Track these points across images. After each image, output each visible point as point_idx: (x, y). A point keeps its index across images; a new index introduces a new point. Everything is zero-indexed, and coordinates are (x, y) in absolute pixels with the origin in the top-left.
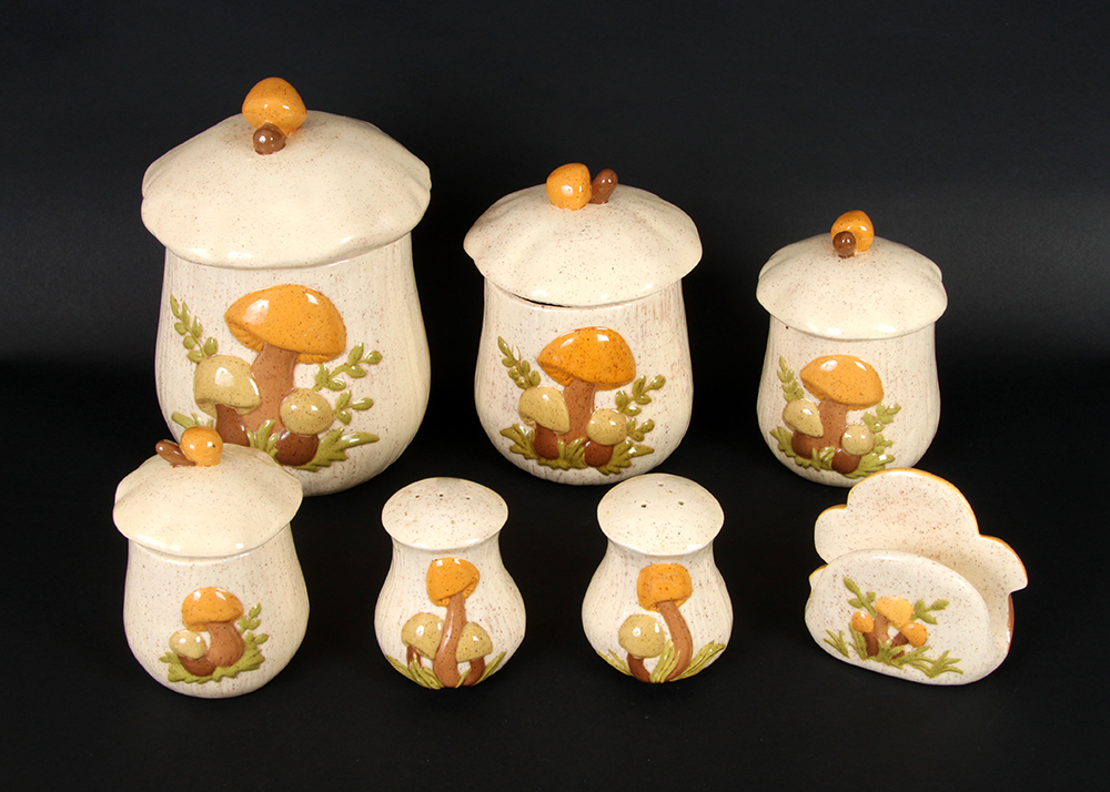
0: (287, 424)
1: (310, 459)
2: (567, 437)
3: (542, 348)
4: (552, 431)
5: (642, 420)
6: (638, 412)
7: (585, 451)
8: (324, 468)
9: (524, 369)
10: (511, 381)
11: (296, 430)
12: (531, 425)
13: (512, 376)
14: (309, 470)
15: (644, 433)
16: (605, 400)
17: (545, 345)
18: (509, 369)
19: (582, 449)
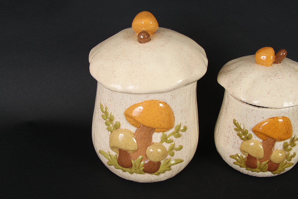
0: (149, 157)
1: (157, 171)
2: (261, 160)
3: (255, 125)
4: (255, 158)
5: (291, 153)
6: (291, 150)
7: (268, 166)
8: (161, 174)
9: (245, 132)
10: (238, 137)
11: (152, 160)
12: (245, 155)
13: (239, 135)
14: (156, 175)
15: (292, 158)
16: (279, 145)
17: (257, 123)
18: (237, 132)
19: (267, 165)
